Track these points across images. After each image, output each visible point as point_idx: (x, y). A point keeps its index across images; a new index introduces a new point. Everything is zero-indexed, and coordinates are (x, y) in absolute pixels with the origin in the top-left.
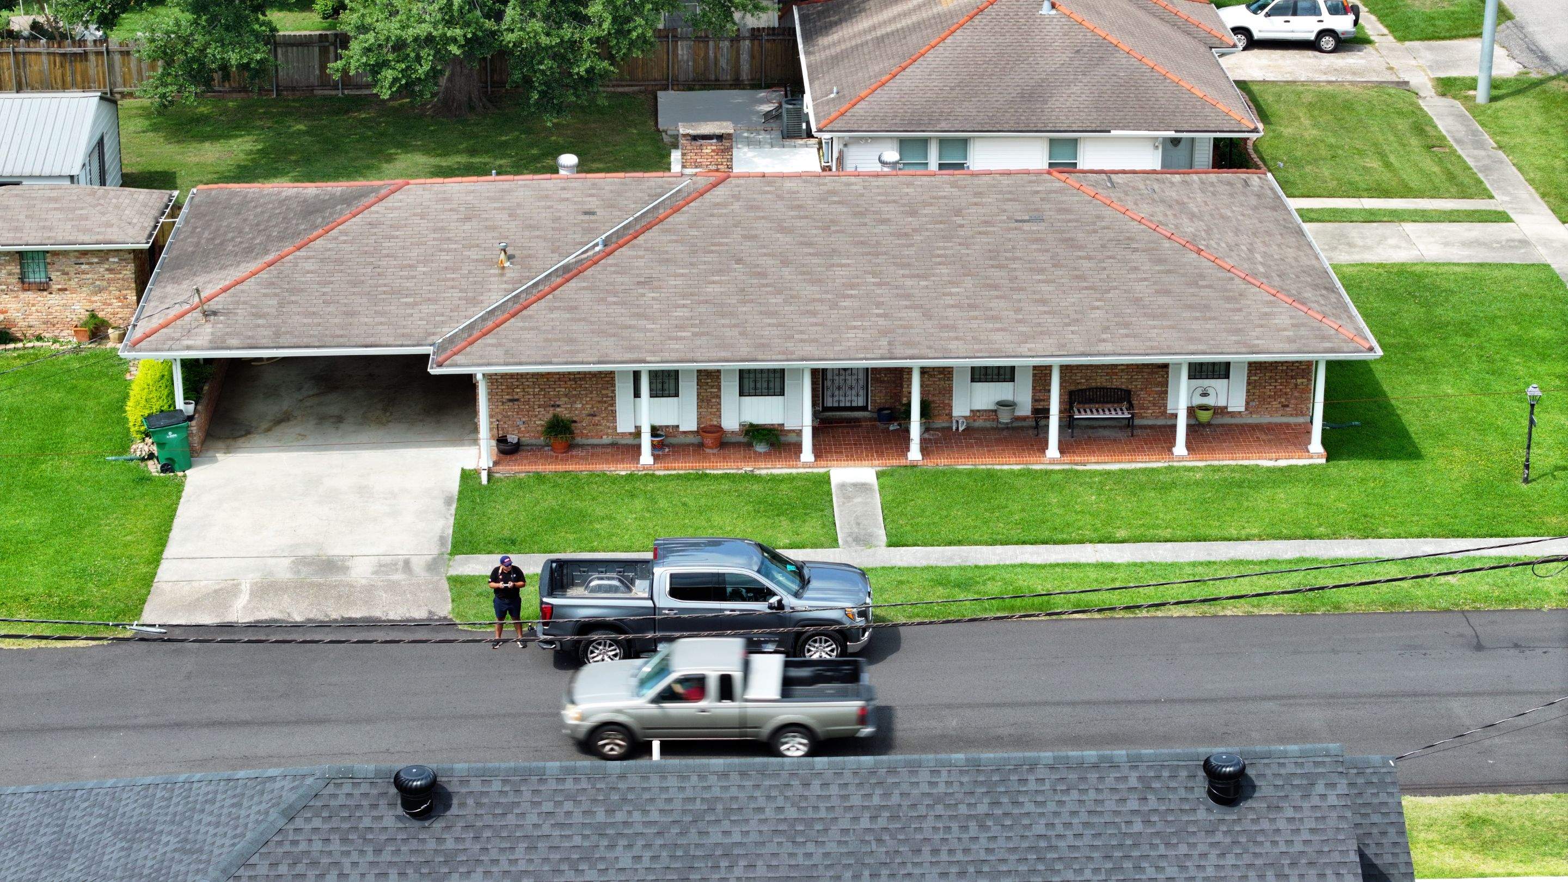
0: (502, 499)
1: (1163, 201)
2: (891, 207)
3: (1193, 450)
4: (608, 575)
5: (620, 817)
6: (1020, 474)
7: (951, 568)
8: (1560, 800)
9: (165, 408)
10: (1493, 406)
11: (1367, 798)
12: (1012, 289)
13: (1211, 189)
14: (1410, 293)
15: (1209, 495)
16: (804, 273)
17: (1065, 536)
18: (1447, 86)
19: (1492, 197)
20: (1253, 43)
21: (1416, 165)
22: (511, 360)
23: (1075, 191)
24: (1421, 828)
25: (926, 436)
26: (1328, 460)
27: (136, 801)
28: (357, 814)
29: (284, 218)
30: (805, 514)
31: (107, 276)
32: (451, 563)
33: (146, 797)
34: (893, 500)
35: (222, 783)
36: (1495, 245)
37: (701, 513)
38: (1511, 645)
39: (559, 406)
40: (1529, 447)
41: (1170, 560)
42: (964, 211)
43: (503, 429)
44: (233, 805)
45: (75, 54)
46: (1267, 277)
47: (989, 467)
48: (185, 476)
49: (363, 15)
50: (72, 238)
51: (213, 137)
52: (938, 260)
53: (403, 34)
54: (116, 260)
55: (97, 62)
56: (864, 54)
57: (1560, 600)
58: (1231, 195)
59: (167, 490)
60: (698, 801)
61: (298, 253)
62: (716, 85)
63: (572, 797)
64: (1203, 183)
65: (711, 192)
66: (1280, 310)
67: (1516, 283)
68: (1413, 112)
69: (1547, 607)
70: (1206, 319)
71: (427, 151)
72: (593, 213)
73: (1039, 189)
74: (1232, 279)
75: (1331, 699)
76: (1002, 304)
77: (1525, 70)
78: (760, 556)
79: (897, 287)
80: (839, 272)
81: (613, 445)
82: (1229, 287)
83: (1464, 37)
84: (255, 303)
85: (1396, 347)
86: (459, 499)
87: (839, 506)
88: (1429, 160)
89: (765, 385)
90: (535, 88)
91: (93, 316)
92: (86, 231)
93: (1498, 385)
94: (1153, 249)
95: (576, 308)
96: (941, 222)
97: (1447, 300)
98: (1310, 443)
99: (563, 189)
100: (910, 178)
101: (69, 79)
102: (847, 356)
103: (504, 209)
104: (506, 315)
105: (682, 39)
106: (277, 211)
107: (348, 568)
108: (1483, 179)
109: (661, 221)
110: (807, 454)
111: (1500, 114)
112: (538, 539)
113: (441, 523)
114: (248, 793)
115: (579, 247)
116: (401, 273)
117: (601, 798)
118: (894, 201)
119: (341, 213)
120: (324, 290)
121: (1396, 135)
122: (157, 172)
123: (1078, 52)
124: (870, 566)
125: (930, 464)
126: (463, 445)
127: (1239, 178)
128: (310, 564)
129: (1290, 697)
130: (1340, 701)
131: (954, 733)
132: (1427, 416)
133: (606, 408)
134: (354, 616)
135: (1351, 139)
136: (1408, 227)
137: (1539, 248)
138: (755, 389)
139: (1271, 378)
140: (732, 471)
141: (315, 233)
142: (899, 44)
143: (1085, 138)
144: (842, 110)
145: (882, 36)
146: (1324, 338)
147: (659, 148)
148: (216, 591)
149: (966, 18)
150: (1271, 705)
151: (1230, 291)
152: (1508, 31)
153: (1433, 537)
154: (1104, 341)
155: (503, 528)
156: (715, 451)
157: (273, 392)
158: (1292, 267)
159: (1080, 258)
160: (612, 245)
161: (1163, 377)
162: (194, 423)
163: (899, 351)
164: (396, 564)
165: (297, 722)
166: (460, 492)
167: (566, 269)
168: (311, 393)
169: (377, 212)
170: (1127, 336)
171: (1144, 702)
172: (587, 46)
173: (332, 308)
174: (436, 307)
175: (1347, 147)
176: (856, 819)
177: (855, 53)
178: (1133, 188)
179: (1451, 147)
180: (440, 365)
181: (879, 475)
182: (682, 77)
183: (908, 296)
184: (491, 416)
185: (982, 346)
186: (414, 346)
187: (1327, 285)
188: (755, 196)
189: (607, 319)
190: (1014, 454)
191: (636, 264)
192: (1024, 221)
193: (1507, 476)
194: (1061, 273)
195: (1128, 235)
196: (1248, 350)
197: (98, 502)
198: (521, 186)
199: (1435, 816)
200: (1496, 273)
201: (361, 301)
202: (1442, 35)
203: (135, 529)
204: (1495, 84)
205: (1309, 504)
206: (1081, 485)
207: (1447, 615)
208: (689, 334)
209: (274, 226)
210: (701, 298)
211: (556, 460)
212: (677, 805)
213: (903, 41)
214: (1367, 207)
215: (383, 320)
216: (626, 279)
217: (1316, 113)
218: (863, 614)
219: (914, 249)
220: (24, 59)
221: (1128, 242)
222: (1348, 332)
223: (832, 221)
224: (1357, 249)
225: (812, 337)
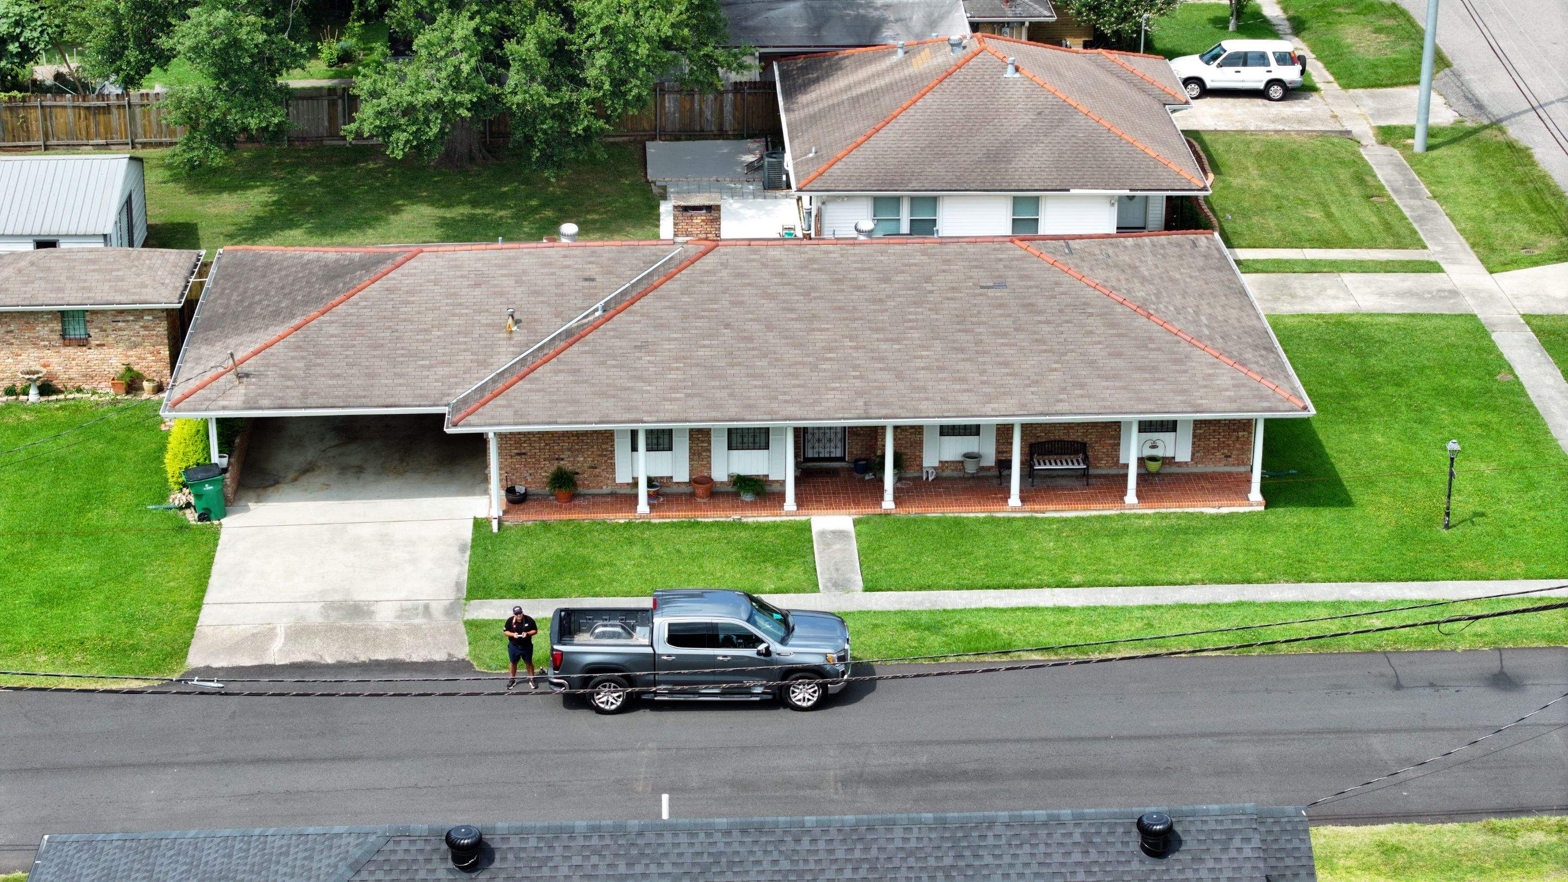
0: (512, 546)
1: (1116, 266)
2: (866, 274)
3: (1143, 498)
4: (612, 622)
5: (639, 869)
6: (985, 521)
7: (921, 612)
8: (1465, 830)
9: (201, 461)
10: (1419, 454)
11: (1282, 844)
12: (977, 352)
13: (1162, 251)
14: (1346, 344)
15: (1157, 541)
16: (787, 338)
17: (1025, 581)
18: (1388, 135)
19: (1425, 247)
20: (1206, 92)
21: (1356, 215)
22: (520, 420)
23: (1035, 259)
24: (1341, 855)
25: (899, 485)
26: (1266, 508)
27: (217, 851)
28: (414, 868)
29: (307, 282)
30: (789, 560)
31: (141, 333)
32: (467, 608)
33: (226, 848)
34: (869, 547)
35: (294, 838)
36: (1427, 296)
37: (693, 560)
38: (1427, 684)
39: (562, 459)
40: (1449, 496)
41: (1120, 604)
42: (933, 278)
43: (511, 480)
44: (305, 858)
45: (99, 107)
46: (1211, 339)
47: (956, 515)
48: (220, 524)
49: (375, 81)
50: (110, 298)
51: (232, 188)
52: (910, 324)
53: (413, 99)
54: (150, 318)
55: (119, 114)
56: (840, 114)
57: (1473, 641)
58: (1180, 257)
59: (205, 537)
60: (705, 855)
61: (322, 318)
62: (701, 135)
63: (598, 852)
64: (1154, 245)
65: (701, 260)
66: (1222, 371)
67: (1444, 333)
68: (1355, 162)
69: (1461, 648)
70: (1156, 380)
71: (432, 202)
72: (593, 280)
73: (1002, 256)
74: (1179, 342)
75: (1263, 736)
76: (968, 366)
77: (1460, 118)
78: (749, 605)
79: (872, 351)
80: (818, 336)
81: (612, 494)
82: (1176, 349)
83: (1405, 84)
84: (283, 365)
85: (1331, 397)
86: (472, 547)
87: (820, 553)
88: (1367, 211)
89: (751, 440)
90: (536, 146)
91: (129, 369)
92: (122, 291)
93: (1425, 434)
94: (1106, 314)
95: (579, 370)
96: (913, 289)
97: (1380, 350)
98: (1250, 492)
99: (565, 256)
100: (883, 247)
101: (93, 130)
102: (827, 416)
103: (511, 275)
104: (515, 378)
105: (670, 92)
106: (300, 275)
107: (373, 613)
108: (1417, 229)
109: (656, 288)
110: (790, 503)
111: (1436, 163)
112: (544, 584)
113: (456, 570)
114: (318, 847)
115: (580, 312)
116: (418, 337)
117: (622, 852)
118: (870, 269)
119: (360, 278)
120: (347, 353)
121: (1338, 186)
122: (179, 224)
123: (1039, 114)
124: (848, 610)
125: (902, 512)
126: (474, 494)
127: (1188, 239)
128: (337, 609)
129: (1226, 734)
130: (1271, 737)
131: (924, 768)
132: (1358, 465)
133: (606, 461)
134: (380, 658)
135: (1296, 189)
136: (1347, 278)
137: (1467, 298)
138: (743, 443)
139: (1214, 431)
140: (721, 519)
141: (338, 299)
142: (873, 105)
143: (1046, 196)
144: (820, 170)
145: (858, 96)
146: (1262, 398)
147: (648, 198)
148: (253, 635)
149: (936, 81)
150: (1208, 741)
151: (1176, 353)
152: (1447, 78)
153: (1360, 581)
154: (1061, 401)
155: (513, 574)
156: (706, 500)
157: (298, 444)
158: (1235, 328)
159: (1040, 322)
160: (612, 310)
161: (1115, 430)
162: (228, 475)
163: (874, 411)
164: (417, 609)
165: (333, 759)
166: (473, 540)
167: (569, 333)
168: (333, 443)
169: (394, 279)
170: (1082, 396)
171: (1095, 739)
172: (583, 107)
173: (354, 371)
174: (450, 369)
175: (1291, 198)
176: (840, 870)
177: (832, 112)
178: (1089, 253)
179: (1389, 196)
180: (455, 425)
181: (856, 523)
182: (669, 128)
183: (882, 359)
184: (501, 469)
185: (950, 406)
186: (430, 406)
187: (1267, 345)
188: (741, 264)
189: (607, 381)
190: (980, 503)
191: (633, 329)
192: (989, 287)
193: (1429, 522)
194: (1022, 337)
195: (1084, 300)
196: (1192, 409)
197: (142, 550)
198: (526, 254)
199: (1353, 844)
200: (1427, 324)
201: (381, 363)
202: (1383, 83)
203: (177, 576)
204: (1431, 133)
205: (1248, 550)
206: (1040, 531)
207: (1371, 656)
208: (682, 395)
209: (299, 290)
210: (693, 361)
211: (560, 509)
212: (688, 859)
213: (877, 103)
214: (1309, 258)
215: (401, 381)
216: (624, 343)
217: (1264, 162)
218: (842, 659)
219: (888, 314)
220: (51, 112)
221: (1083, 307)
222: (1284, 392)
223: (813, 288)
224: (1298, 300)
225: (795, 398)
